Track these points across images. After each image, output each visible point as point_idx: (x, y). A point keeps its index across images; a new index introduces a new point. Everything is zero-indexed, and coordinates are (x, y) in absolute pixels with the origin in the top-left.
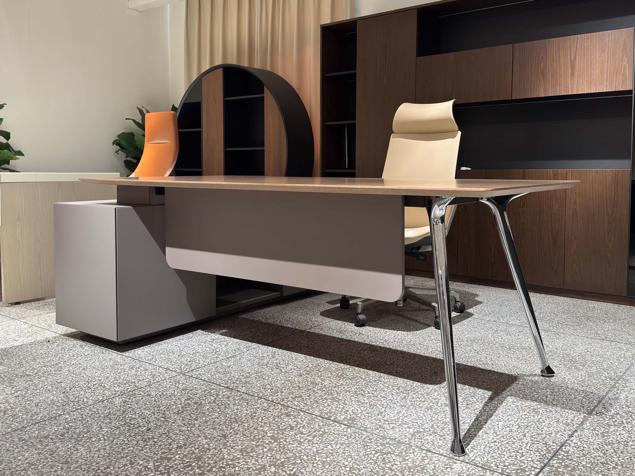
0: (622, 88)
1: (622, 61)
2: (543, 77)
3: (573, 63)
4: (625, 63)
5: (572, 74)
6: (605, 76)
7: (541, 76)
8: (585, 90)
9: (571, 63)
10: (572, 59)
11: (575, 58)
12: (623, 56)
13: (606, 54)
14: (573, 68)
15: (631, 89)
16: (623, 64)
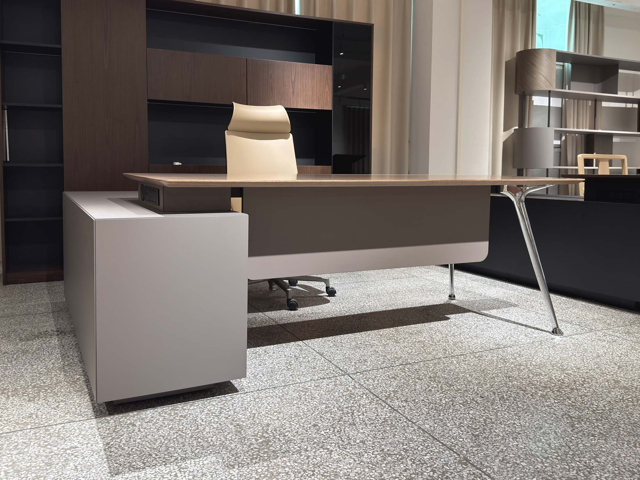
0: (325, 108)
1: (325, 88)
5: (293, 93)
6: (315, 97)
7: (270, 90)
8: (302, 105)
9: (292, 83)
12: (325, 85)
13: (316, 82)
14: (293, 88)
15: (331, 109)
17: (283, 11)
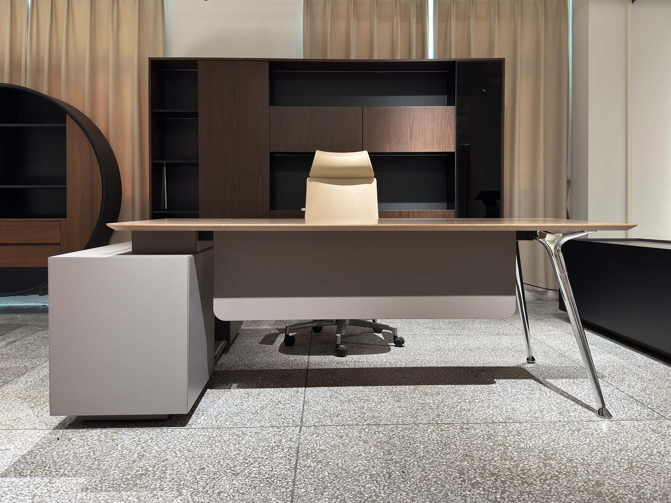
0: (447, 150)
1: (447, 130)
2: (388, 136)
3: (411, 127)
4: (449, 132)
5: (411, 136)
6: (436, 139)
7: (387, 136)
8: (421, 149)
9: (410, 127)
10: (411, 125)
11: (413, 124)
12: (447, 127)
13: (436, 124)
14: (411, 132)
15: (454, 151)
16: (448, 132)
17: (414, 57)
